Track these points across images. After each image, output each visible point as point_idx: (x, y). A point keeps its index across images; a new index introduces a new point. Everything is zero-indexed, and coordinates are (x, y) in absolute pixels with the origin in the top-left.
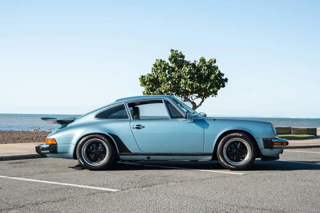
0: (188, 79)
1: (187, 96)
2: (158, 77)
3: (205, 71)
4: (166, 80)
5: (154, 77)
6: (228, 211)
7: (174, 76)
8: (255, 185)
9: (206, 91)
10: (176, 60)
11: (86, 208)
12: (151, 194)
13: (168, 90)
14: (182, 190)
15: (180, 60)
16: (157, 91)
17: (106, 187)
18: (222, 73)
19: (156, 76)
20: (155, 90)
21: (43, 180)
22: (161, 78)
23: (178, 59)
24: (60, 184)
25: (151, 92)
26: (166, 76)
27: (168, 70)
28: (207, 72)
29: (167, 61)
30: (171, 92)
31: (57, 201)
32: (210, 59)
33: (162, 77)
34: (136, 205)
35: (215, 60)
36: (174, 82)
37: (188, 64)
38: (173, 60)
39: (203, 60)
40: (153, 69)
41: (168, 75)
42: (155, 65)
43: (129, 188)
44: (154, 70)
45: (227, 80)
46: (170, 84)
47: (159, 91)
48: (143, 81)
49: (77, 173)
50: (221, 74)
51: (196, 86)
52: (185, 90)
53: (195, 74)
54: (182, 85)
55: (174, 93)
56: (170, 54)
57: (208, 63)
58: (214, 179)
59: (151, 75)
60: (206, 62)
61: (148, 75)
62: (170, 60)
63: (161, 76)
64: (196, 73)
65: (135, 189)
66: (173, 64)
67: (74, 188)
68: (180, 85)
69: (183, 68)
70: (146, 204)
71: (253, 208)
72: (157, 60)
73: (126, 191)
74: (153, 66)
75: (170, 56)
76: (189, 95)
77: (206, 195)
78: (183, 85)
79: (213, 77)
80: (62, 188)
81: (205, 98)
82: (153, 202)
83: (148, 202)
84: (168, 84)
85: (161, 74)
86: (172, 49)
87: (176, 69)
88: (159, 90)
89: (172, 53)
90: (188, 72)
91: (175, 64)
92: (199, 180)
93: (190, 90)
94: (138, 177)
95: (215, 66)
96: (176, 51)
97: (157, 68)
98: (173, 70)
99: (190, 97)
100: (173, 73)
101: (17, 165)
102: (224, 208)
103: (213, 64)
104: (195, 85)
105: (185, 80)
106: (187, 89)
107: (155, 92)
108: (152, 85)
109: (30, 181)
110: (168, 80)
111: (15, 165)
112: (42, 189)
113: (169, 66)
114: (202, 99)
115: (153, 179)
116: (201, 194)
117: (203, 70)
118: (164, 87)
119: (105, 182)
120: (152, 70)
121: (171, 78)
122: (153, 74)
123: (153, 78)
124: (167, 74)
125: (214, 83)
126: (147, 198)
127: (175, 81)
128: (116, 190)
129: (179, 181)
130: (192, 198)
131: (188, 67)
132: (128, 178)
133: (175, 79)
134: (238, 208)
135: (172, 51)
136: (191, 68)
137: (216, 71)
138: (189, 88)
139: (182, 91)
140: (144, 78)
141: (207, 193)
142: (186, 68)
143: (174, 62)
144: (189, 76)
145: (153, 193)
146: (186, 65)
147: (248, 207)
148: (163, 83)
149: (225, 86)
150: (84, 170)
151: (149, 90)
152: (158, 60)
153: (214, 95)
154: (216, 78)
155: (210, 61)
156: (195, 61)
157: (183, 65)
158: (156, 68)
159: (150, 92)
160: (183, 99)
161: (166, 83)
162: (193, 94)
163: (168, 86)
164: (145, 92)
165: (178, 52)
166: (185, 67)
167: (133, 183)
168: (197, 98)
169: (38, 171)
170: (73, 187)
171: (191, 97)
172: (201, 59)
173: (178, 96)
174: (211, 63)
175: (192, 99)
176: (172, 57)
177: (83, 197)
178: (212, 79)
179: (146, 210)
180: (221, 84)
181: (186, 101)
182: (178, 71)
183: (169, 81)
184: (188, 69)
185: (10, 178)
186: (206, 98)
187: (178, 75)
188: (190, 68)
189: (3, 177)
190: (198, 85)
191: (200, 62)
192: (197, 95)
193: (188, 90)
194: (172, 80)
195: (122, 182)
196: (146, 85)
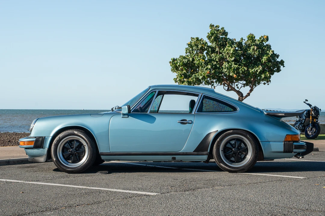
0: (232, 61)
1: (231, 84)
2: (193, 60)
3: (254, 52)
4: (204, 64)
5: (189, 60)
6: (286, 213)
7: (215, 58)
8: (318, 189)
9: (255, 78)
10: (217, 38)
11: (126, 209)
12: (197, 197)
13: (207, 76)
14: (231, 193)
15: (222, 38)
16: (193, 78)
17: (142, 190)
18: (276, 54)
19: (191, 59)
20: (190, 77)
21: (67, 184)
22: (197, 61)
23: (219, 37)
24: (88, 188)
25: (185, 79)
26: (204, 59)
27: (206, 51)
28: (257, 53)
29: (206, 40)
30: (210, 79)
31: (91, 204)
32: (260, 36)
33: (199, 60)
34: (181, 207)
35: (267, 37)
36: (215, 67)
37: (232, 42)
38: (213, 38)
39: (252, 37)
40: (187, 49)
41: (207, 58)
42: (190, 45)
43: (170, 191)
44: (188, 51)
45: (284, 62)
46: (210, 69)
47: (195, 78)
48: (175, 65)
49: (104, 177)
50: (275, 56)
51: (243, 70)
52: (229, 76)
53: (241, 55)
54: (224, 69)
55: (214, 81)
56: (209, 30)
57: (259, 41)
58: (269, 182)
59: (184, 58)
60: (255, 40)
61: (181, 57)
62: (209, 37)
63: (197, 59)
64: (243, 55)
65: (176, 193)
66: (213, 43)
67: (107, 192)
68: (222, 70)
69: (226, 48)
70: (192, 206)
71: (315, 211)
72: (192, 38)
73: (166, 195)
74: (187, 46)
75: (209, 33)
76: (234, 82)
77: (259, 198)
78: (226, 70)
79: (264, 59)
80: (92, 192)
81: (254, 87)
82: (199, 204)
83: (194, 204)
84: (207, 69)
85: (198, 55)
86: (212, 24)
87: (217, 49)
88: (196, 76)
89: (212, 30)
90: (232, 53)
91: (215, 44)
92: (250, 184)
93: (235, 76)
94: (178, 181)
95: (267, 45)
96: (216, 26)
97: (193, 48)
98: (213, 51)
99: (235, 86)
100: (213, 55)
101: (29, 169)
102: (280, 211)
103: (265, 43)
104: (241, 69)
105: (228, 64)
106: (231, 74)
107: (190, 79)
108: (186, 70)
109: (53, 186)
110: (206, 63)
111: (27, 169)
112: (70, 193)
113: (208, 46)
114: (251, 87)
115: (195, 183)
116: (254, 197)
117: (251, 50)
118: (202, 73)
119: (140, 186)
120: (187, 51)
121: (210, 61)
122: (188, 56)
123: (187, 62)
124: (206, 56)
125: (266, 67)
126: (192, 201)
127: (215, 65)
128: (156, 194)
129: (227, 185)
130: (244, 201)
131: (233, 47)
132: (166, 182)
133: (216, 63)
134: (297, 211)
135: (212, 26)
136: (237, 48)
137: (269, 52)
138: (234, 73)
139: (225, 77)
140: (176, 62)
141: (261, 196)
142: (230, 48)
143: (214, 41)
144: (233, 58)
145: (199, 197)
146: (230, 44)
147: (308, 209)
148: (200, 67)
149: (281, 70)
150: (111, 174)
151: (182, 76)
152: (194, 38)
153: (266, 82)
154: (269, 60)
155: (260, 38)
156: (242, 39)
157: (226, 44)
158: (191, 49)
159: (183, 79)
160: (226, 88)
161: (204, 67)
162: (239, 82)
163: (206, 71)
164: (178, 80)
165: (220, 28)
166: (229, 46)
167: (173, 187)
168: (244, 87)
169: (57, 176)
170: (105, 191)
171: (237, 85)
172: (249, 37)
173: (220, 84)
174: (262, 41)
175: (238, 88)
176: (211, 34)
177: (119, 200)
178: (264, 61)
179: (193, 211)
180: (275, 68)
181: (230, 90)
182: (219, 52)
183: (208, 65)
184: (232, 50)
185: (27, 182)
186: (256, 86)
187: (220, 57)
188: (235, 48)
189: (20, 181)
190: (246, 69)
191: (247, 41)
192: (245, 82)
193: (232, 76)
194: (212, 64)
195: (160, 186)
196: (179, 70)
